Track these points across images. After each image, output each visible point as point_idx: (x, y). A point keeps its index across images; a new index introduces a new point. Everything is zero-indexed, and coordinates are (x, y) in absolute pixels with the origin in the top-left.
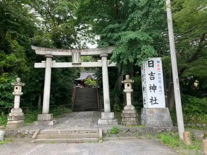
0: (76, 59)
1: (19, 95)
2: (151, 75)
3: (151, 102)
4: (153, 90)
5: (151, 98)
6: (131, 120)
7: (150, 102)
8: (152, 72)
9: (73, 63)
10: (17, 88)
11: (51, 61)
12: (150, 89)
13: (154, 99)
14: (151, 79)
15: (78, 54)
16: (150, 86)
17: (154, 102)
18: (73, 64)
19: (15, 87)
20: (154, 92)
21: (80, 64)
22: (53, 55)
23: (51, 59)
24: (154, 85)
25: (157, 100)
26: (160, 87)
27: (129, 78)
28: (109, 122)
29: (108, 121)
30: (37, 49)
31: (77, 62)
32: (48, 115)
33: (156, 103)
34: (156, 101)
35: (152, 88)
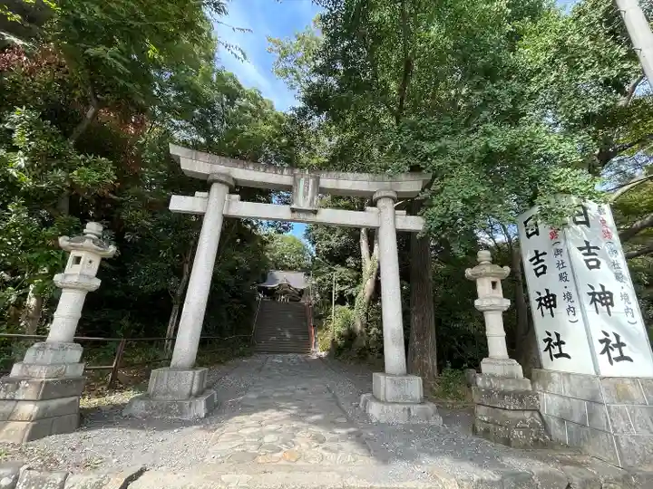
0: (305, 194)
1: (82, 289)
2: (586, 251)
3: (606, 350)
4: (603, 305)
5: (603, 337)
6: (524, 421)
7: (603, 353)
8: (587, 243)
9: (294, 206)
10: (78, 260)
11: (227, 196)
12: (594, 300)
13: (614, 341)
14: (591, 267)
15: (311, 181)
16: (592, 291)
17: (615, 353)
18: (293, 211)
19: (74, 254)
20: (610, 315)
21: (315, 212)
22: (233, 179)
23: (225, 189)
24: (603, 287)
25: (623, 345)
26: (625, 297)
27: (491, 259)
28: (412, 413)
29: (409, 410)
30: (187, 154)
31: (306, 207)
32: (191, 372)
33: (622, 358)
34: (623, 348)
35: (597, 297)
